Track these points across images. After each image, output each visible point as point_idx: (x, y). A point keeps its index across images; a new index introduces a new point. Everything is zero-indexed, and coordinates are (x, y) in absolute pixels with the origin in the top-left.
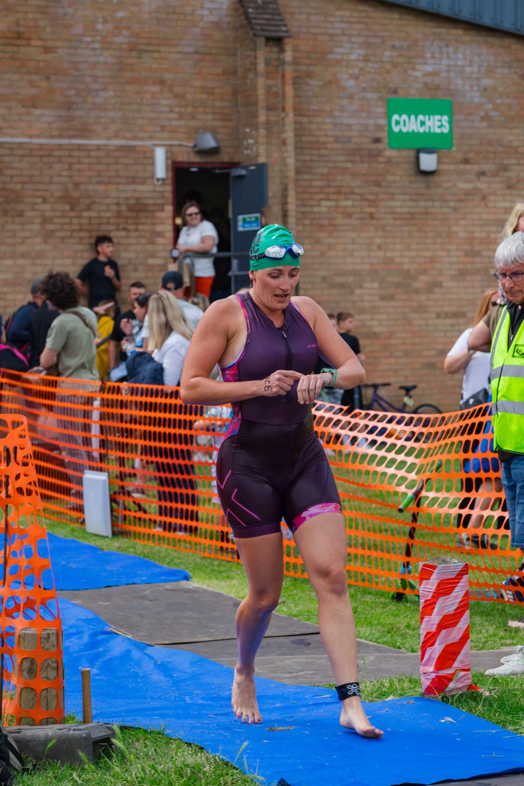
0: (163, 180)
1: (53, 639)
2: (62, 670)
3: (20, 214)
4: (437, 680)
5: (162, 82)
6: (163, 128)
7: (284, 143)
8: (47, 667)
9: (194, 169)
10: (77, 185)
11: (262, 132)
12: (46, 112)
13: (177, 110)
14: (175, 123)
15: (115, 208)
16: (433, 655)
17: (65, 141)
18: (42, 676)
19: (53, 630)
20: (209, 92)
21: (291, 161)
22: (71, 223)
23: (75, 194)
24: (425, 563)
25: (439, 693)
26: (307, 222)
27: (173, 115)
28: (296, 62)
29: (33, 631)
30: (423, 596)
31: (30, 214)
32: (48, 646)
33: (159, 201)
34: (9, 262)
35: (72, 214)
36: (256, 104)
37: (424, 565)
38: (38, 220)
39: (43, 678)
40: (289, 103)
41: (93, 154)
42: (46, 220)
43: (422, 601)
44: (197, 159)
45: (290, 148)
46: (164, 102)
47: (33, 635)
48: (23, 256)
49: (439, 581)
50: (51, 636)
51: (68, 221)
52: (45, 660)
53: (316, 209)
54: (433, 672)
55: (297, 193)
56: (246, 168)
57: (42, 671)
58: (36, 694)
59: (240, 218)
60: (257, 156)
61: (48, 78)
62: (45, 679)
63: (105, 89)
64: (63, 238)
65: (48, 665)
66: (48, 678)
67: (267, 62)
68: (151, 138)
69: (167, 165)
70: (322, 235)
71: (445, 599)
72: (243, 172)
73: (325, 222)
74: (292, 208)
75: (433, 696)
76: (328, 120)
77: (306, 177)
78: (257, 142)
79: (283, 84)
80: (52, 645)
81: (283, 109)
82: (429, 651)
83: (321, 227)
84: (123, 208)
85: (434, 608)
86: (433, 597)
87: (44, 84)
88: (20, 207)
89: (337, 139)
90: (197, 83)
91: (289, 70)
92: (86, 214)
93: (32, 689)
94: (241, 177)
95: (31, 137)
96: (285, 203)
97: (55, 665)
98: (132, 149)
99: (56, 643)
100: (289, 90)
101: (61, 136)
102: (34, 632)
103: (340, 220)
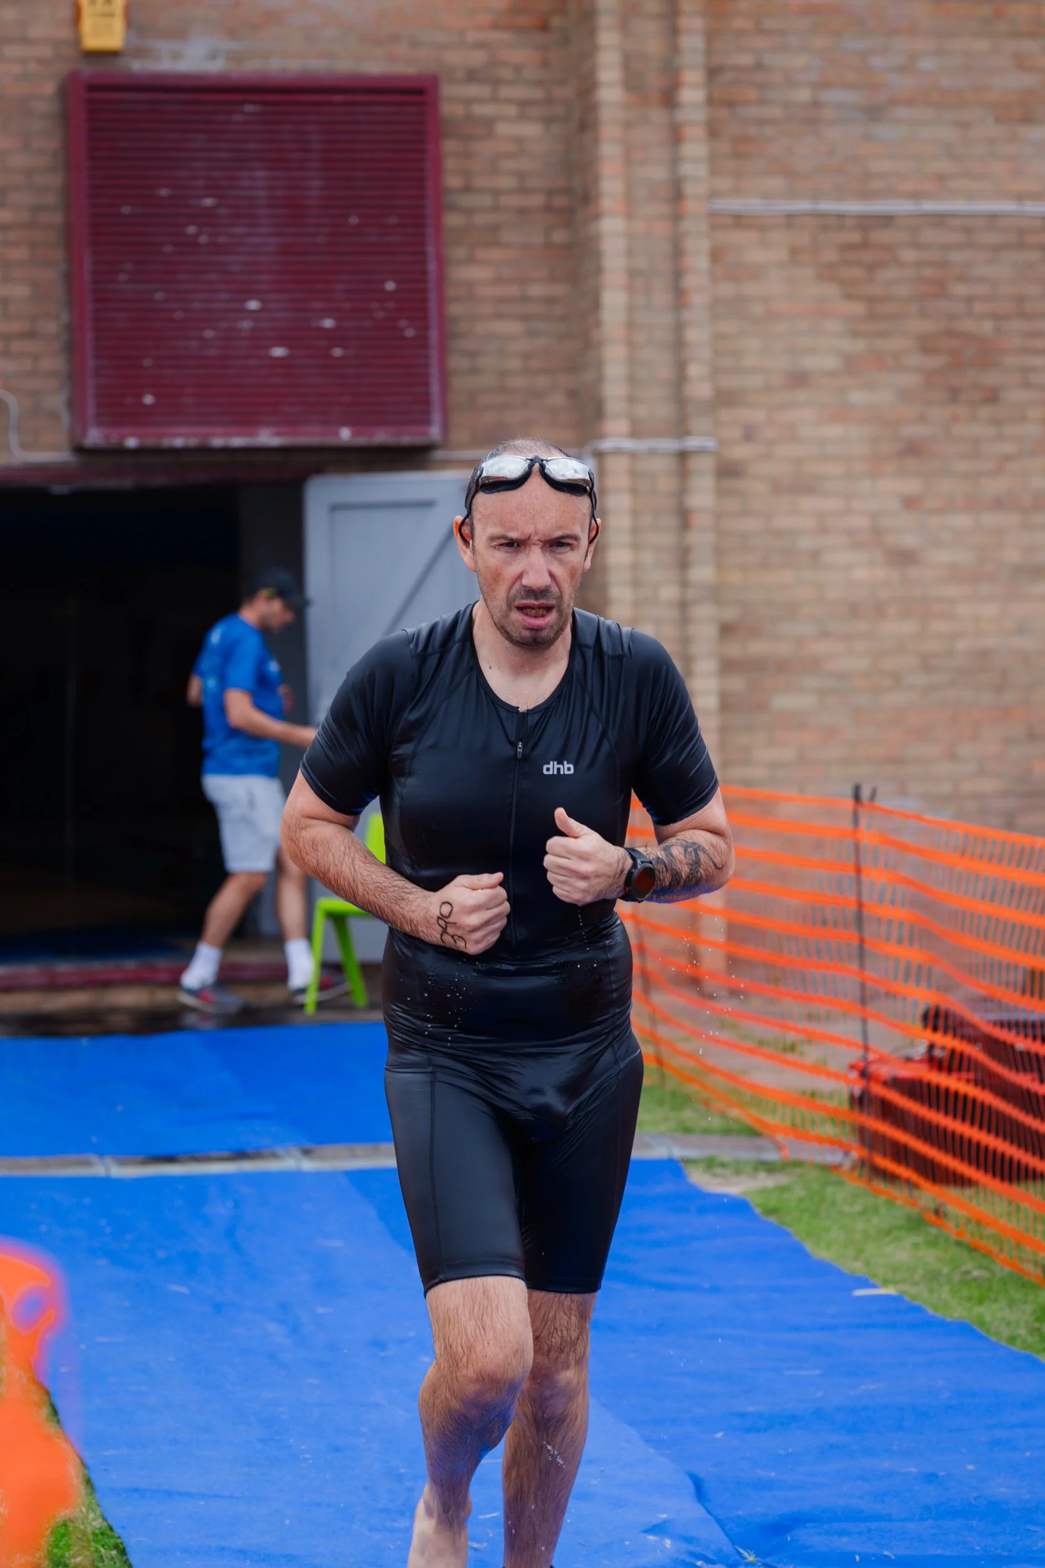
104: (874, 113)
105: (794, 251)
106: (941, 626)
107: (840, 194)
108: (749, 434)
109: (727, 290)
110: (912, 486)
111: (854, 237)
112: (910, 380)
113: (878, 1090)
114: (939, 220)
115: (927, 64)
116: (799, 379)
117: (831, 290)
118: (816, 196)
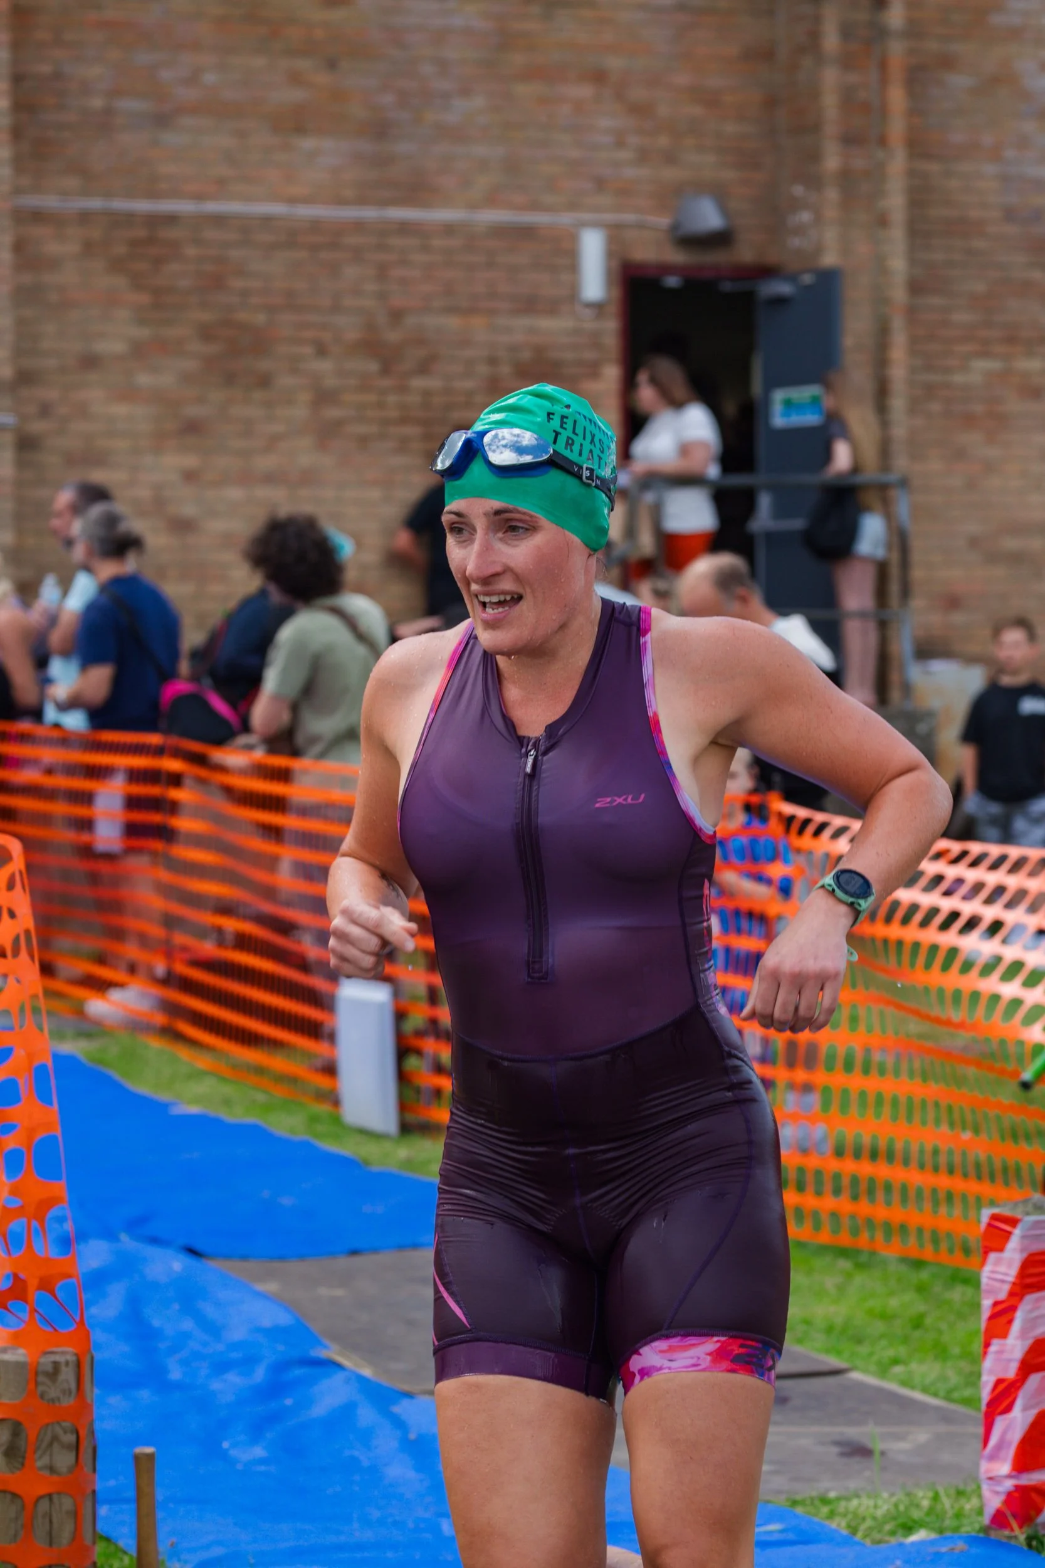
0: (598, 307)
1: (68, 1376)
2: (90, 1451)
3: (264, 381)
4: (1016, 1495)
5: (599, 77)
6: (600, 184)
7: (883, 221)
8: (50, 1445)
9: (672, 281)
10: (397, 316)
11: (832, 194)
12: (328, 144)
13: (633, 140)
14: (630, 172)
15: (483, 369)
16: (1009, 1436)
17: (369, 213)
18: (39, 1464)
19: (65, 1354)
20: (711, 100)
21: (898, 264)
22: (381, 405)
23: (393, 336)
24: (996, 1211)
25: (1021, 1527)
26: (936, 407)
27: (624, 155)
28: (914, 31)
29: (19, 1355)
30: (990, 1292)
31: (286, 381)
32: (53, 1393)
33: (589, 355)
34: (235, 493)
35: (386, 382)
36: (816, 128)
37: (995, 1217)
38: (305, 397)
39: (40, 1469)
40: (897, 128)
41: (437, 243)
42: (323, 397)
43: (987, 1303)
44: (677, 257)
45: (897, 235)
46: (605, 122)
47: (18, 1365)
48: (269, 479)
49: (1025, 1255)
50: (63, 1368)
51: (372, 398)
52: (47, 1425)
53: (958, 378)
54: (1009, 1476)
55: (914, 341)
56: (792, 278)
57: (39, 1453)
58: (23, 1507)
59: (779, 396)
60: (819, 250)
61: (332, 64)
62: (46, 1473)
63: (465, 92)
64: (363, 441)
65: (55, 1438)
66: (52, 1469)
67: (846, 32)
68: (573, 206)
69: (609, 272)
70: (972, 439)
71: (1038, 1300)
72: (784, 288)
73: (978, 408)
74: (898, 373)
75: (1007, 1533)
76: (990, 169)
77: (936, 301)
78: (818, 219)
79: (884, 81)
80: (64, 1392)
81: (883, 141)
82: (1000, 1423)
83: (969, 421)
84: (505, 370)
85: (1010, 1322)
86: (1012, 1294)
87: (323, 78)
88: (264, 365)
89: (1009, 214)
90: (682, 79)
91: (897, 49)
92: (418, 383)
93: (15, 1496)
94: (780, 302)
95: (292, 200)
96: (881, 362)
97: (71, 1438)
98: (527, 232)
99: (73, 1386)
100: (897, 97)
101: (361, 201)
102: (21, 1359)
103: (1014, 405)
104: (162, 121)
105: (89, 248)
106: (216, 589)
107: (130, 193)
108: (45, 410)
109: (27, 278)
110: (190, 461)
111: (141, 233)
112: (190, 365)
113: (181, 969)
114: (219, 220)
115: (210, 78)
116: (90, 362)
117: (120, 282)
118: (108, 194)
